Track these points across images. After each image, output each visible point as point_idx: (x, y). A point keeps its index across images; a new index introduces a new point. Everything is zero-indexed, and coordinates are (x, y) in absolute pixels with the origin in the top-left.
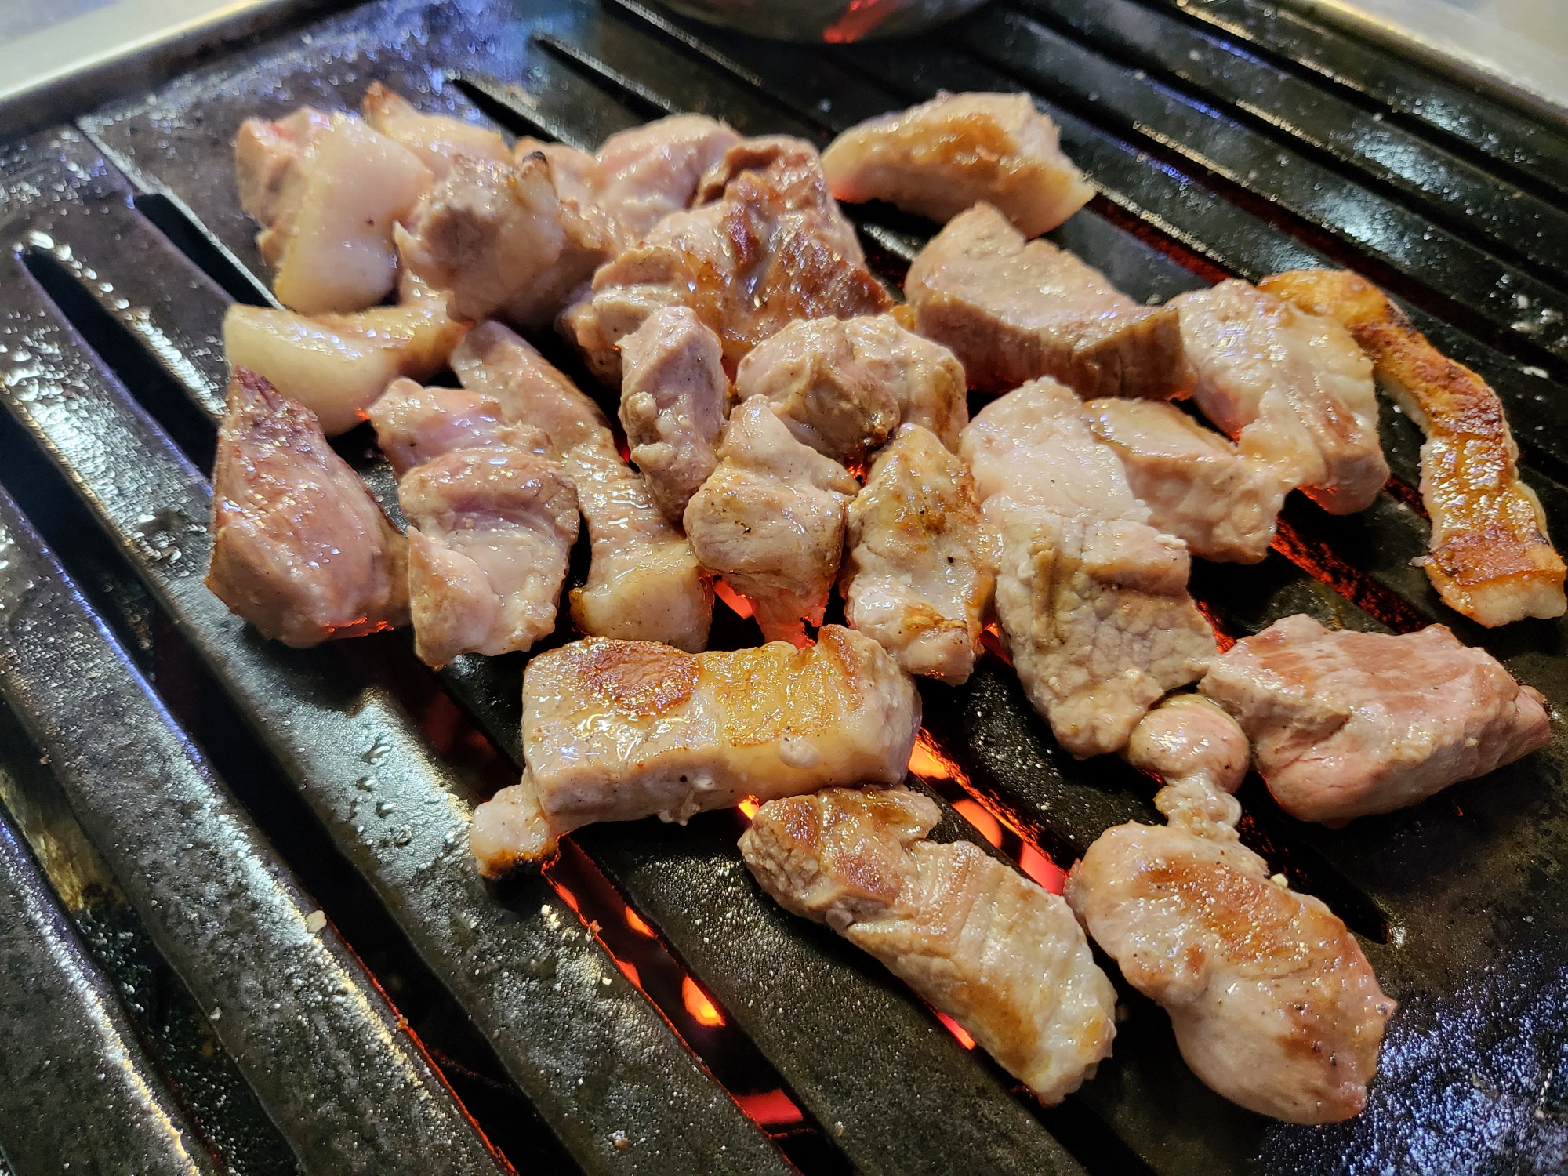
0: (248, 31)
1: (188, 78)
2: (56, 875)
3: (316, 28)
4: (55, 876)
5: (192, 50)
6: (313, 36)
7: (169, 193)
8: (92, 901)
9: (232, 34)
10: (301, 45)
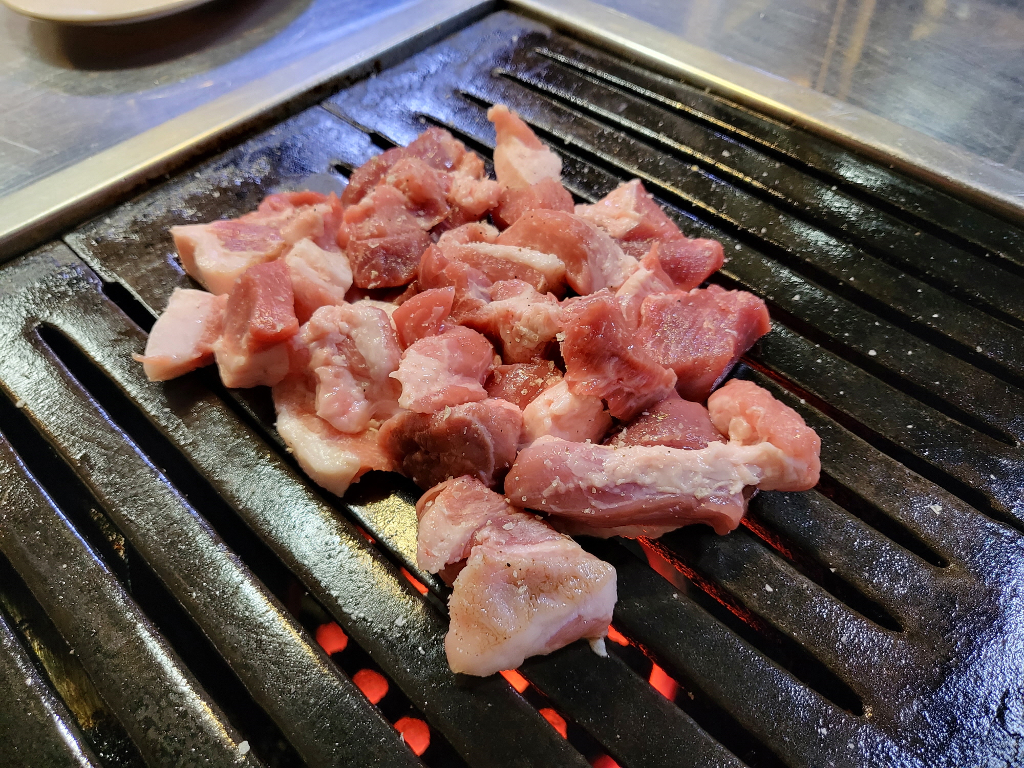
0: (162, 172)
1: (128, 206)
2: (76, 707)
3: (202, 166)
4: (74, 708)
5: (130, 187)
6: (200, 171)
7: (122, 281)
8: (98, 722)
9: (154, 175)
10: (194, 178)
